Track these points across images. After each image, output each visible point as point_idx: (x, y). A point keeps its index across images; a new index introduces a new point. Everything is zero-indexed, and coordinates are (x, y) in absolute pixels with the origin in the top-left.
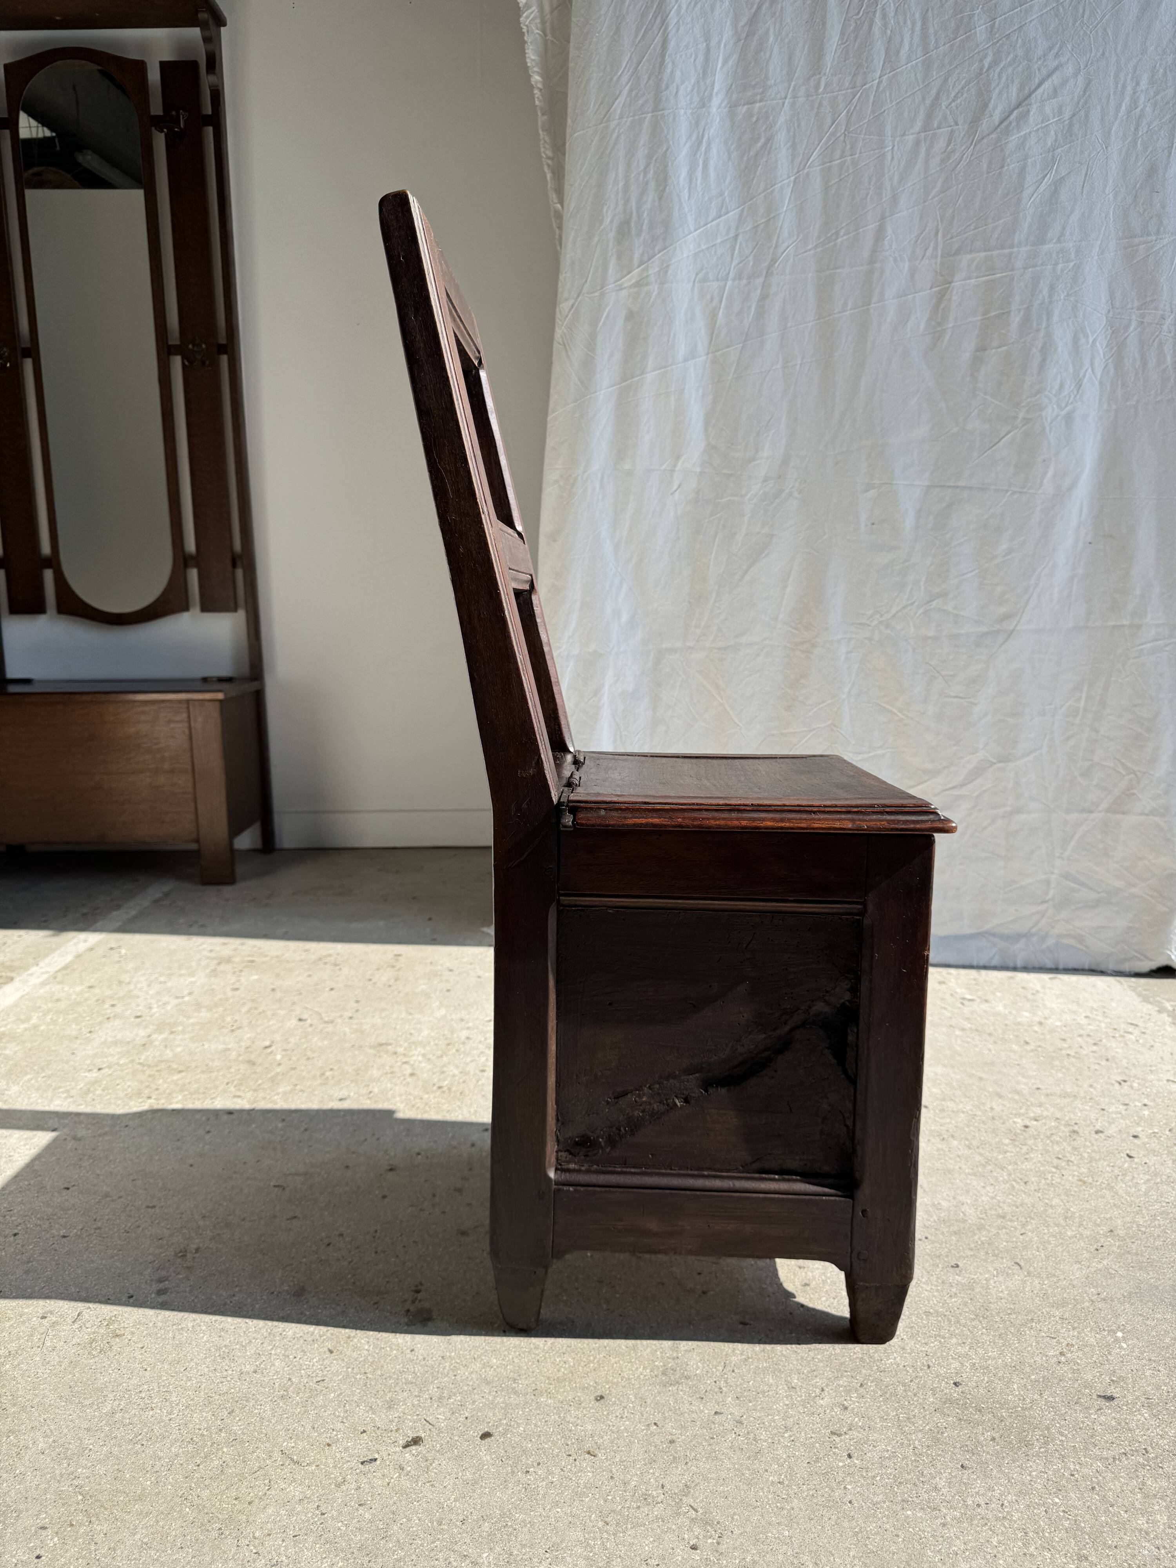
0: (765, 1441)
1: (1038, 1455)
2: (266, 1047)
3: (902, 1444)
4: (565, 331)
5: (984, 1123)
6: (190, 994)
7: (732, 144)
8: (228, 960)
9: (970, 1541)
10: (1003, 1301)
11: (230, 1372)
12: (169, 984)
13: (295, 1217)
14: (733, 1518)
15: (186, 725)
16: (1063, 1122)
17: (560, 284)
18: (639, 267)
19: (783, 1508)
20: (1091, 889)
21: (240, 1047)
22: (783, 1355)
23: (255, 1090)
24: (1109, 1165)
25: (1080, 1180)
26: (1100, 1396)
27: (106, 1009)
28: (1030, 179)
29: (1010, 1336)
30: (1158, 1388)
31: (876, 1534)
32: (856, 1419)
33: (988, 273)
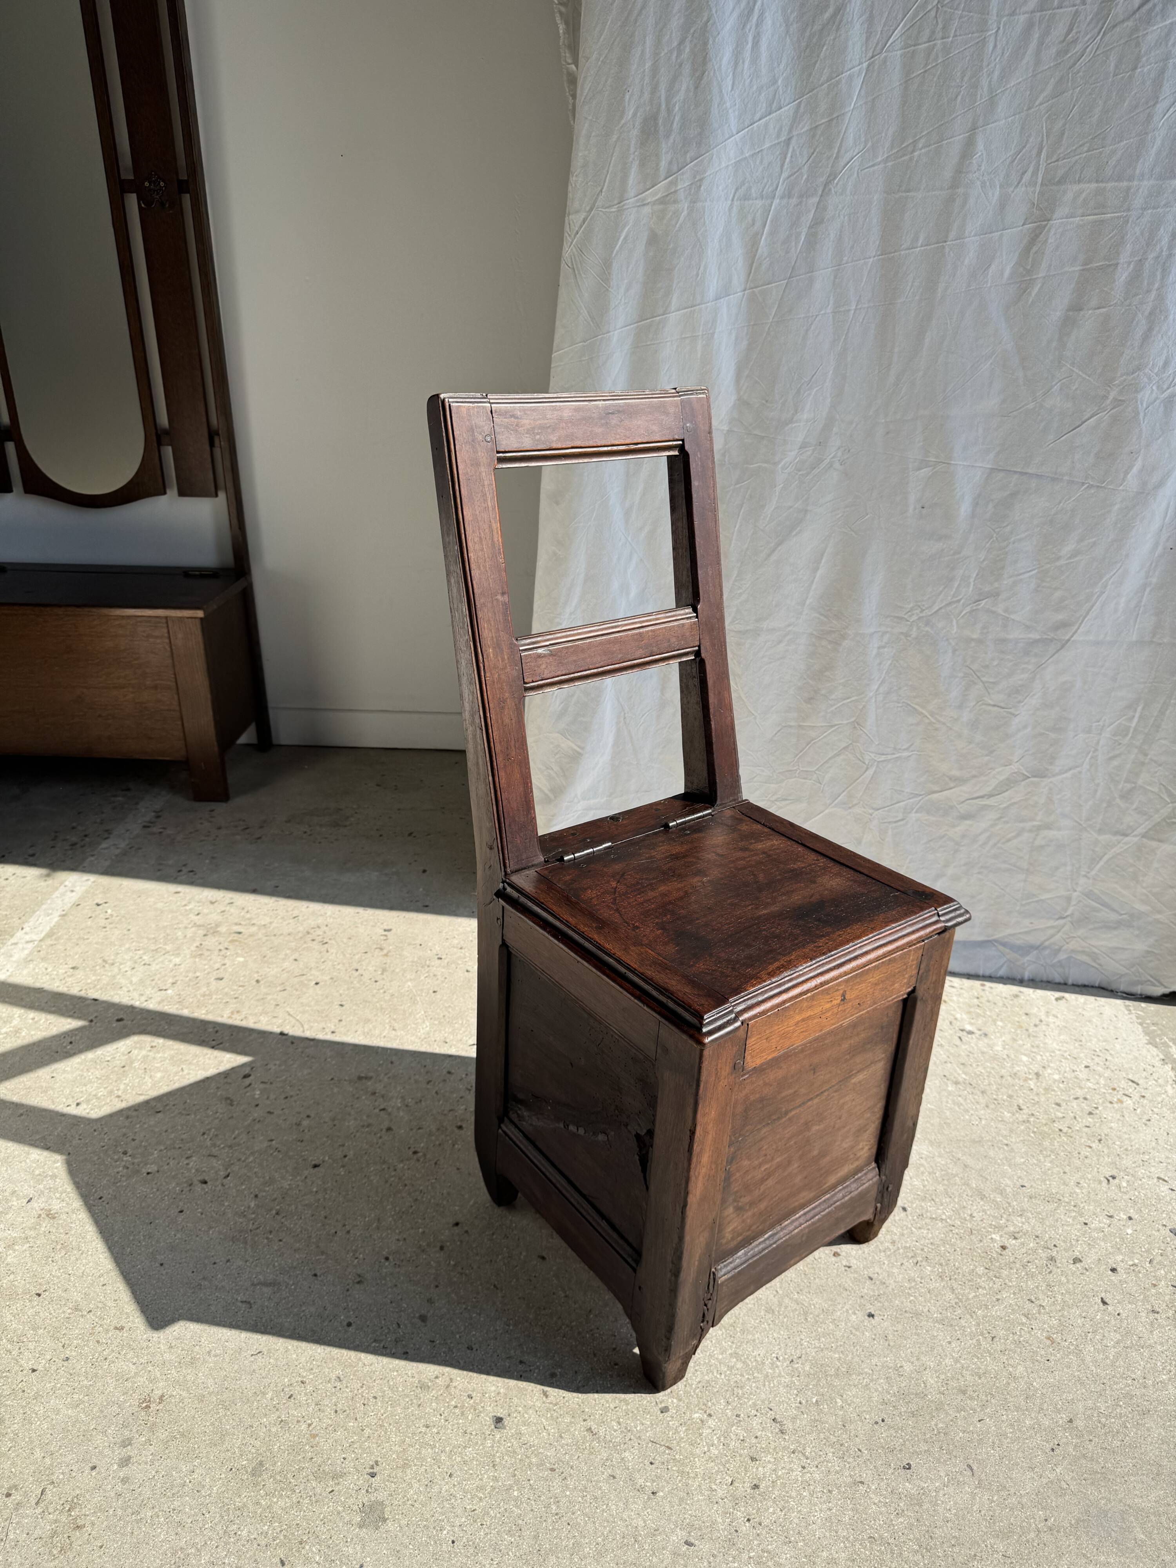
4: (574, 250)
5: (961, 1238)
7: (792, 12)
8: (215, 930)
10: (949, 1525)
12: (154, 967)
15: (167, 641)
16: (1042, 1243)
18: (665, 178)
20: (1113, 910)
24: (1081, 1316)
25: (1048, 1338)
33: (1096, 211)
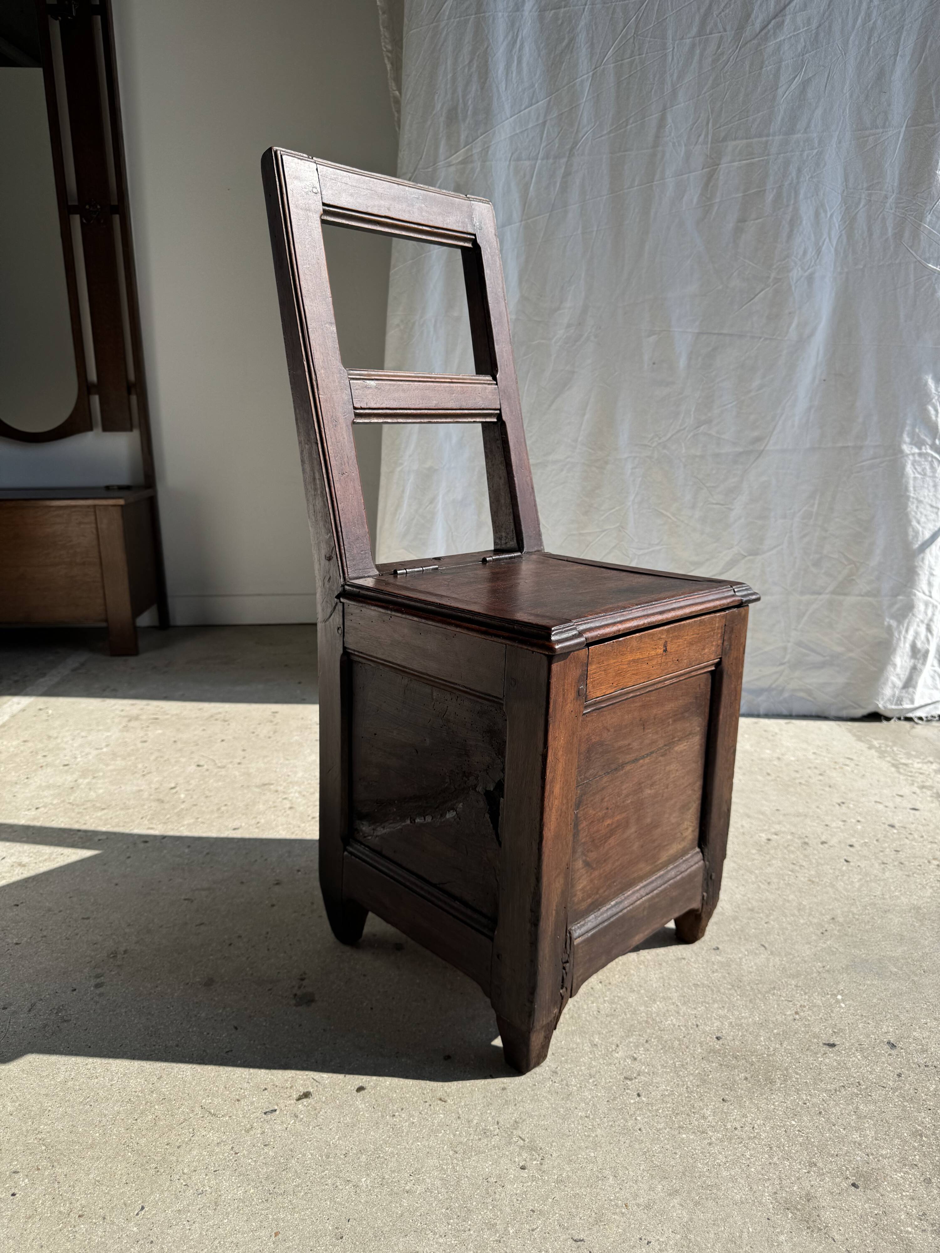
0: (575, 1086)
1: (779, 1090)
2: (172, 788)
3: (678, 1085)
5: (737, 837)
6: (107, 746)
7: (541, 43)
8: (137, 718)
9: (730, 1155)
10: (753, 974)
11: (157, 1047)
12: (90, 738)
13: (202, 924)
14: (552, 1145)
15: (94, 525)
16: (797, 836)
17: (399, 161)
18: (464, 147)
19: (589, 1136)
20: (819, 654)
21: (151, 788)
22: (587, 1020)
23: (165, 823)
24: (831, 869)
25: (810, 880)
26: (825, 1044)
27: (39, 759)
28: (784, 79)
29: (758, 1001)
30: (868, 1036)
31: (659, 1153)
32: (643, 1067)
33: (748, 157)
